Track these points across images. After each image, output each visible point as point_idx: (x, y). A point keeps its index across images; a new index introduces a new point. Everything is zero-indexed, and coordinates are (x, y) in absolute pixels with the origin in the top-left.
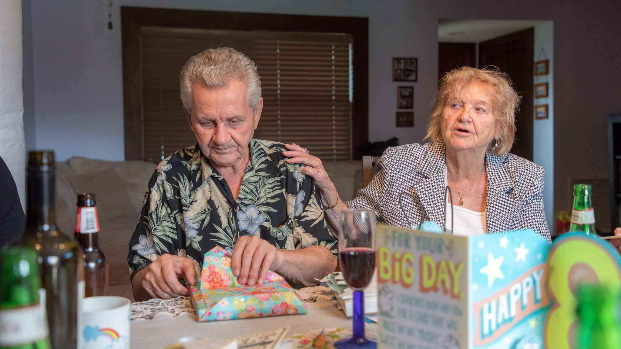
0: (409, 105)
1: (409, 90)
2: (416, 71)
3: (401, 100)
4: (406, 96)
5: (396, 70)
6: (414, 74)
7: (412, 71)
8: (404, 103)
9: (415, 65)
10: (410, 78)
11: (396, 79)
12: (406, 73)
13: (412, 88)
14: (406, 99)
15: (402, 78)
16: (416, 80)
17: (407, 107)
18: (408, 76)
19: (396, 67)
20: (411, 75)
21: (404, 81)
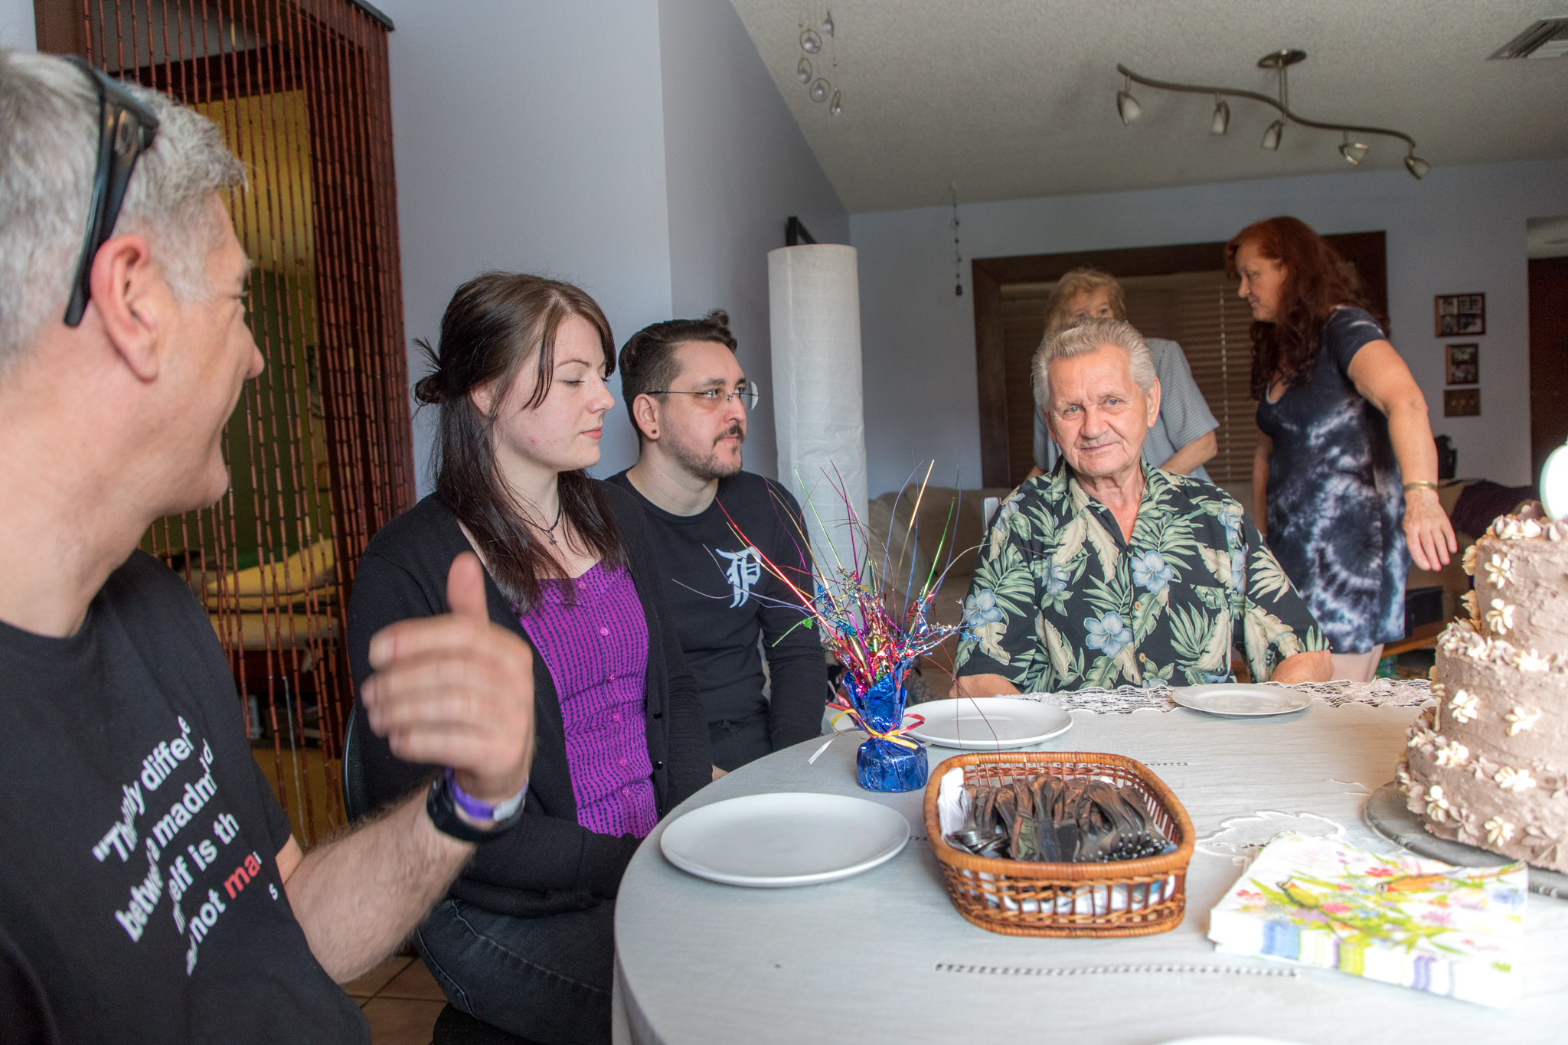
0: (1470, 377)
1: (1469, 350)
2: (1483, 316)
3: (1453, 369)
4: (1464, 362)
5: (1443, 317)
6: (1479, 321)
7: (1474, 316)
8: (1460, 374)
9: (1480, 305)
10: (1471, 329)
11: (1442, 334)
12: (1463, 320)
13: (1475, 346)
14: (1463, 367)
15: (1455, 330)
16: (1483, 332)
17: (1466, 381)
18: (1466, 325)
19: (1442, 312)
20: (1474, 324)
21: (1458, 334)
